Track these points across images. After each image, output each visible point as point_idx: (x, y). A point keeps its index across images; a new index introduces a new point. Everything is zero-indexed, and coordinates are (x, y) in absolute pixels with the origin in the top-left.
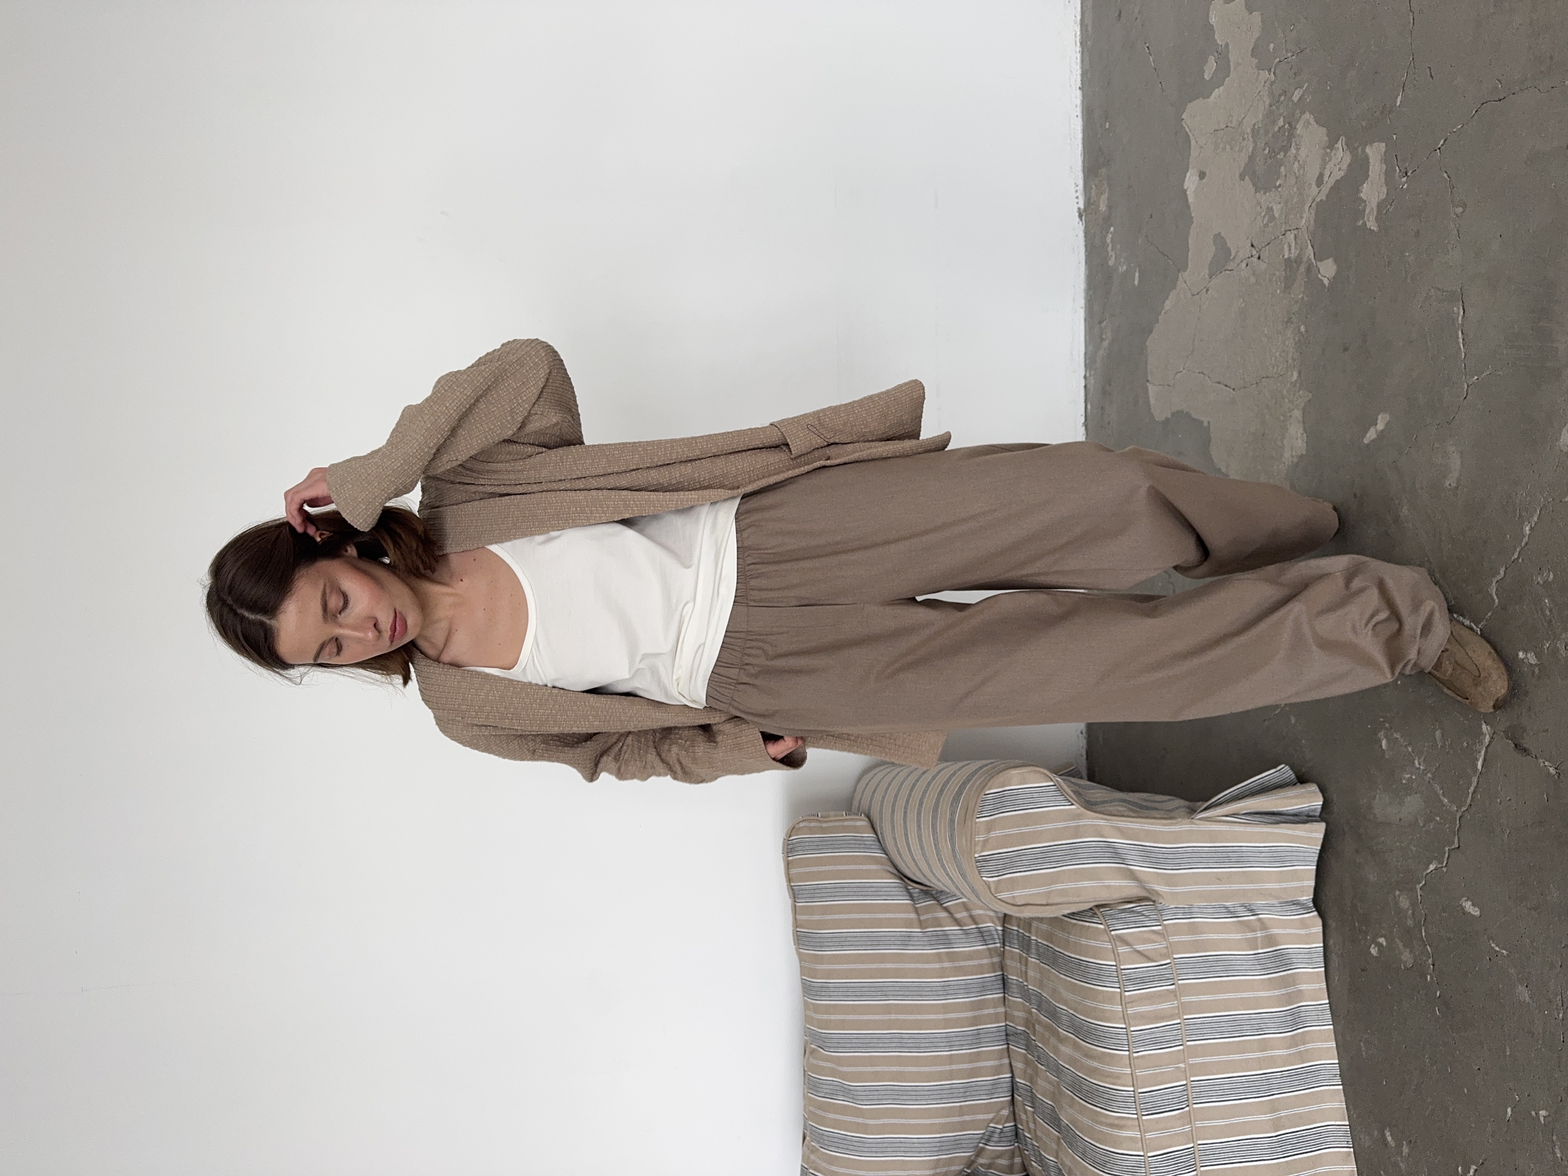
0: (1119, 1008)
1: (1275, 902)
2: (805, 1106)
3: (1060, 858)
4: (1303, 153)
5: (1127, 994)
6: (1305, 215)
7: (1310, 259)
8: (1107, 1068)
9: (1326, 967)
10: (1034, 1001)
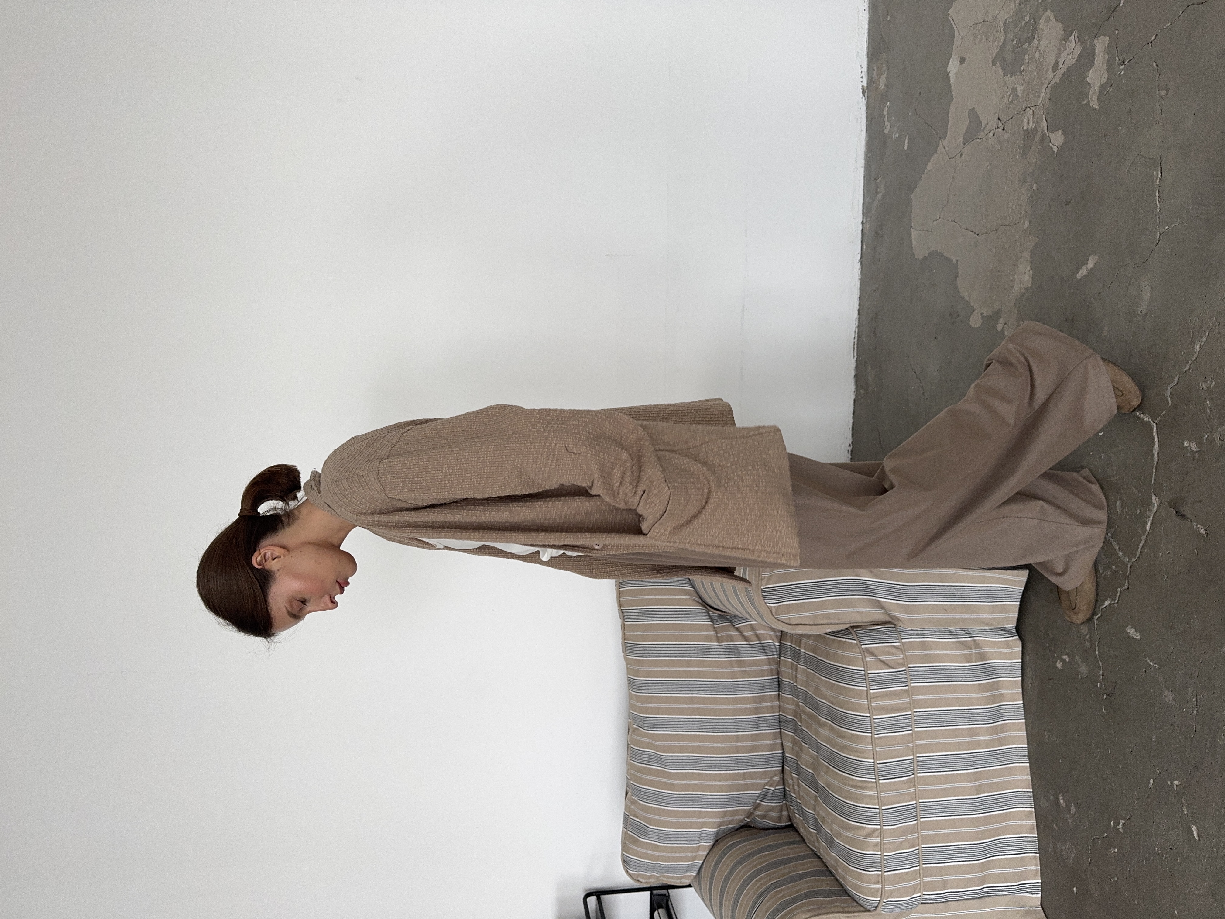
0: (866, 702)
1: (987, 628)
2: (628, 770)
3: (826, 591)
4: (1043, 43)
5: (872, 691)
6: (1042, 95)
7: (1043, 130)
8: (854, 745)
9: (1022, 677)
10: (801, 697)
